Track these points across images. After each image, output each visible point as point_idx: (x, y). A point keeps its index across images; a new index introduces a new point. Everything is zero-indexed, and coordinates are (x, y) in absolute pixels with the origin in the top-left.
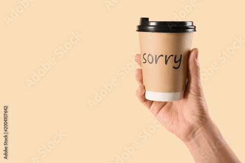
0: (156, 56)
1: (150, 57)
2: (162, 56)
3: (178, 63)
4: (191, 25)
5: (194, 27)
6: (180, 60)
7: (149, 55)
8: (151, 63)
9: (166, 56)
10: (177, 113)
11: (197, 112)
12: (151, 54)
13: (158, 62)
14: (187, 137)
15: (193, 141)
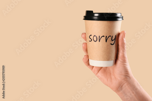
0: (99, 36)
1: (95, 37)
2: (104, 36)
3: (114, 41)
4: (120, 15)
5: (122, 17)
6: (115, 39)
7: (94, 36)
8: (95, 41)
9: (106, 36)
10: (111, 73)
11: (123, 73)
12: (96, 35)
13: (101, 40)
14: (117, 89)
15: (121, 92)
